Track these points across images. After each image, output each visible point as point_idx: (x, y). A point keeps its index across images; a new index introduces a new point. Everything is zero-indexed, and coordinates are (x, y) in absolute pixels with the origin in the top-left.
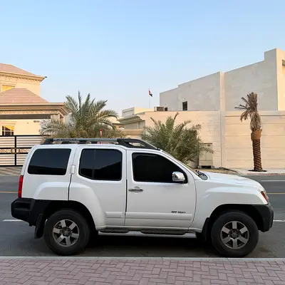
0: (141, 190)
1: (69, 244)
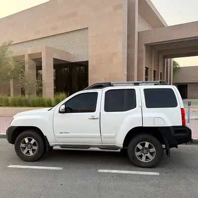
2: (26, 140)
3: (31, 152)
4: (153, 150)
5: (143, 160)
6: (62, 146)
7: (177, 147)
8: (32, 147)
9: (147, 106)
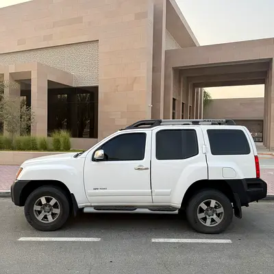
2: (43, 200)
3: (50, 217)
4: (221, 210)
5: (208, 223)
6: (96, 208)
7: (247, 206)
8: (51, 210)
9: (214, 153)
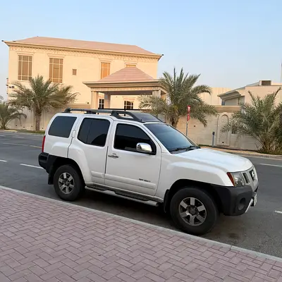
0: (117, 157)
1: (67, 192)
